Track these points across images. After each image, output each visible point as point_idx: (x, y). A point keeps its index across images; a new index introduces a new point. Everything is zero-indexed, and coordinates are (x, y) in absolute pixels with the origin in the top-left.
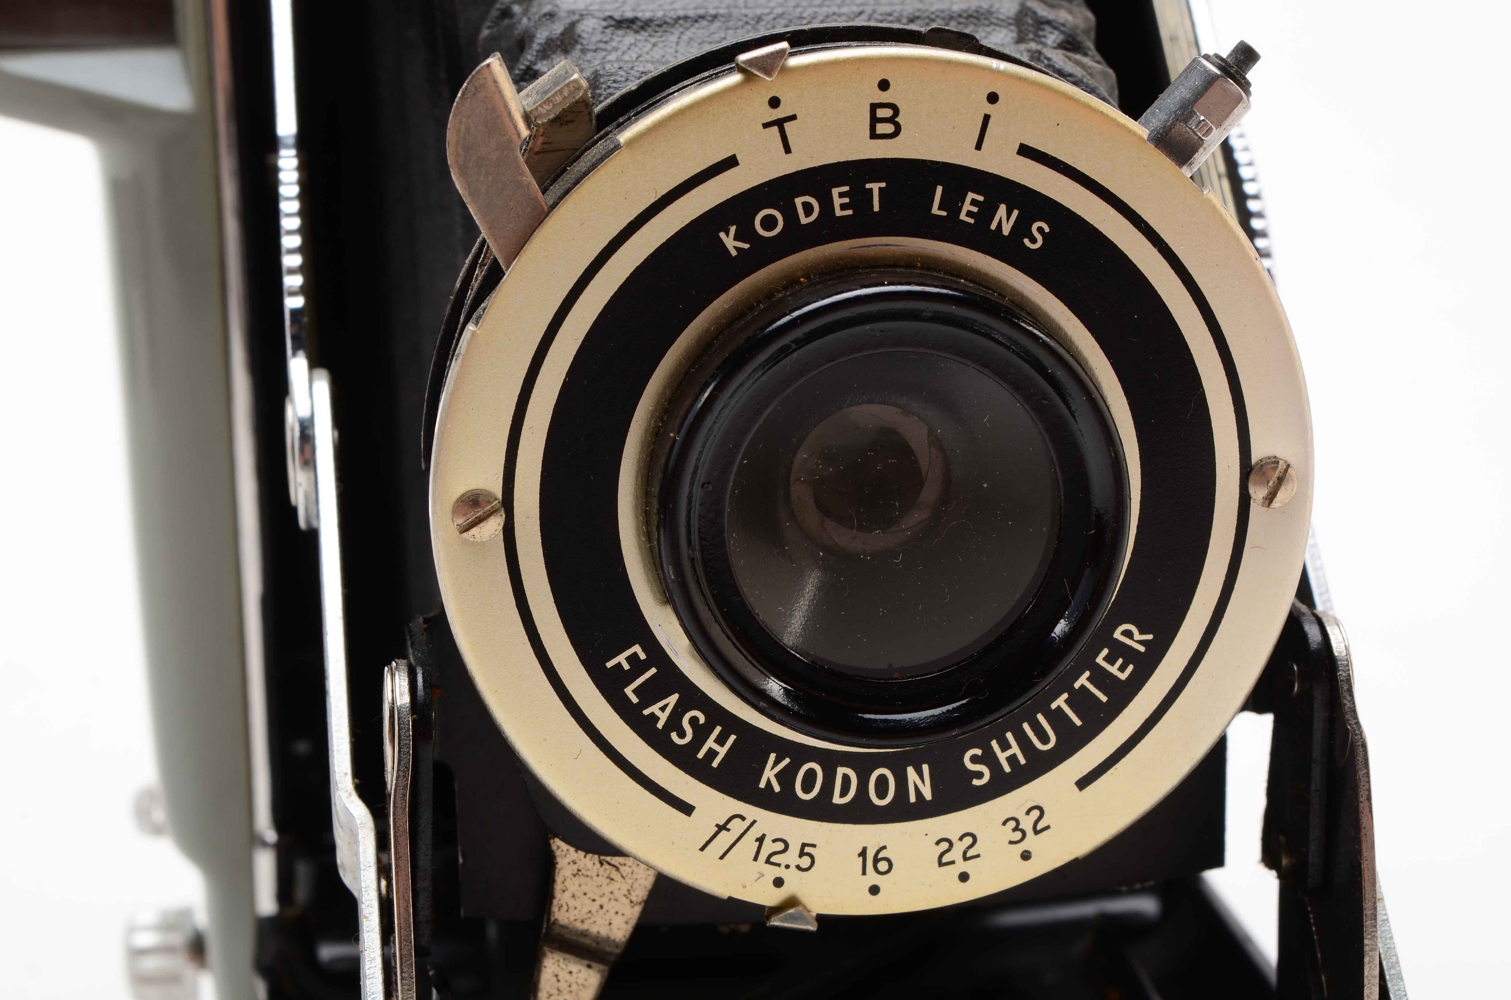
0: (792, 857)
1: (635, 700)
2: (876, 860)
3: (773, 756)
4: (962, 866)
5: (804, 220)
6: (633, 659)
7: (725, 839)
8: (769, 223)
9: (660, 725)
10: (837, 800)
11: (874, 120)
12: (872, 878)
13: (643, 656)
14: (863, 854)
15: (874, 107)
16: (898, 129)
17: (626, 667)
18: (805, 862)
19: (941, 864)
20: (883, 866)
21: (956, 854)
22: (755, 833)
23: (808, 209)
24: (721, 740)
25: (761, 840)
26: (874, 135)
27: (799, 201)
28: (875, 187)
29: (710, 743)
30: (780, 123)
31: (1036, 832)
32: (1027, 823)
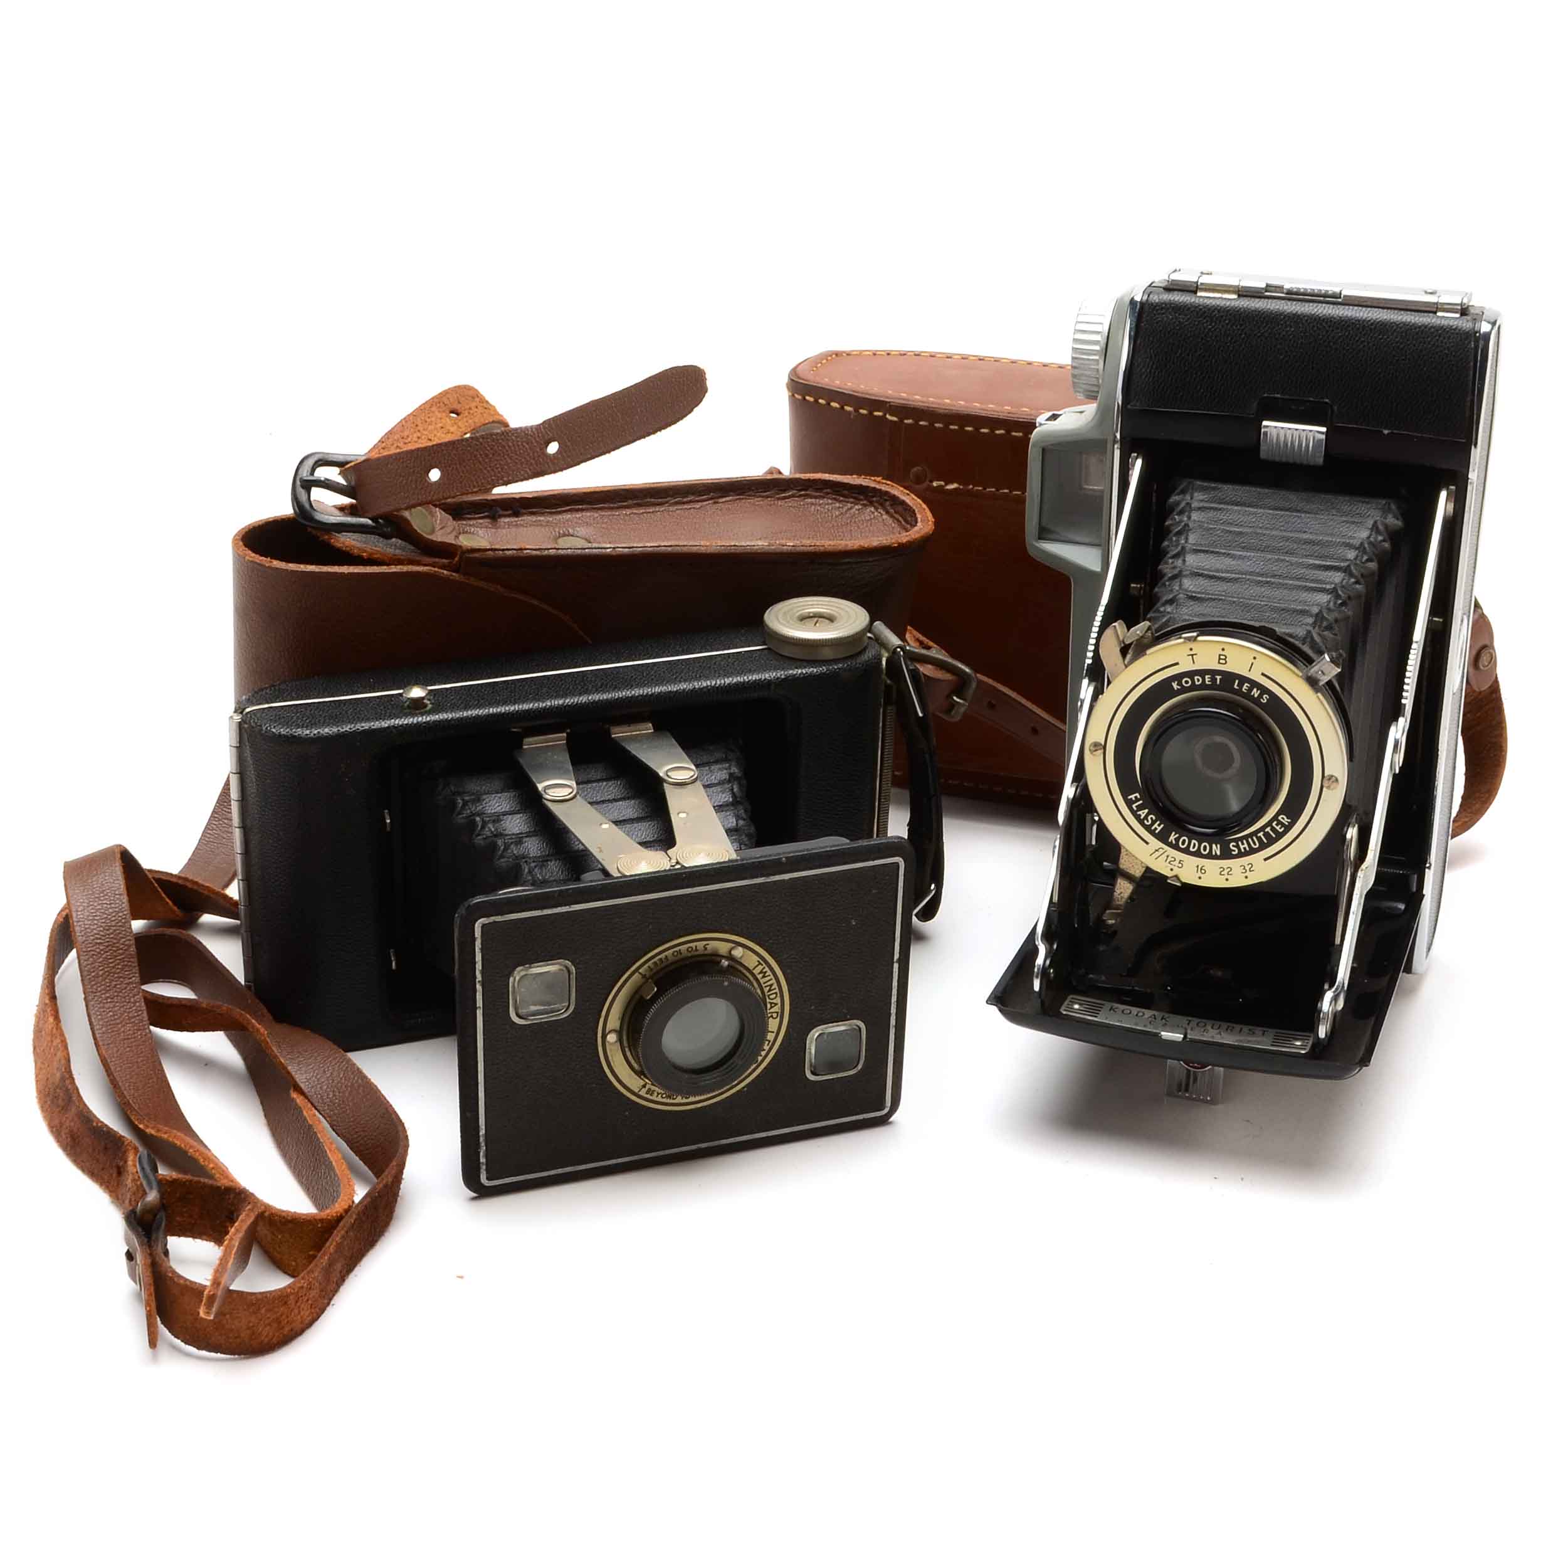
0: (1176, 863)
1: (1135, 809)
2: (1201, 869)
3: (1173, 833)
4: (1226, 876)
5: (1197, 683)
6: (1136, 797)
7: (1157, 854)
8: (1187, 682)
9: (1142, 817)
10: (1191, 849)
11: (1220, 659)
12: (1199, 874)
13: (1139, 797)
14: (1198, 866)
15: (1220, 655)
16: (1226, 662)
17: (1134, 799)
18: (1180, 865)
19: (1221, 874)
20: (1203, 871)
21: (1225, 872)
22: (1166, 854)
23: (1198, 680)
24: (1159, 825)
25: (1168, 856)
26: (1219, 663)
27: (1196, 678)
28: (1218, 677)
29: (1156, 825)
30: (1192, 655)
31: (1250, 871)
32: (1247, 868)
